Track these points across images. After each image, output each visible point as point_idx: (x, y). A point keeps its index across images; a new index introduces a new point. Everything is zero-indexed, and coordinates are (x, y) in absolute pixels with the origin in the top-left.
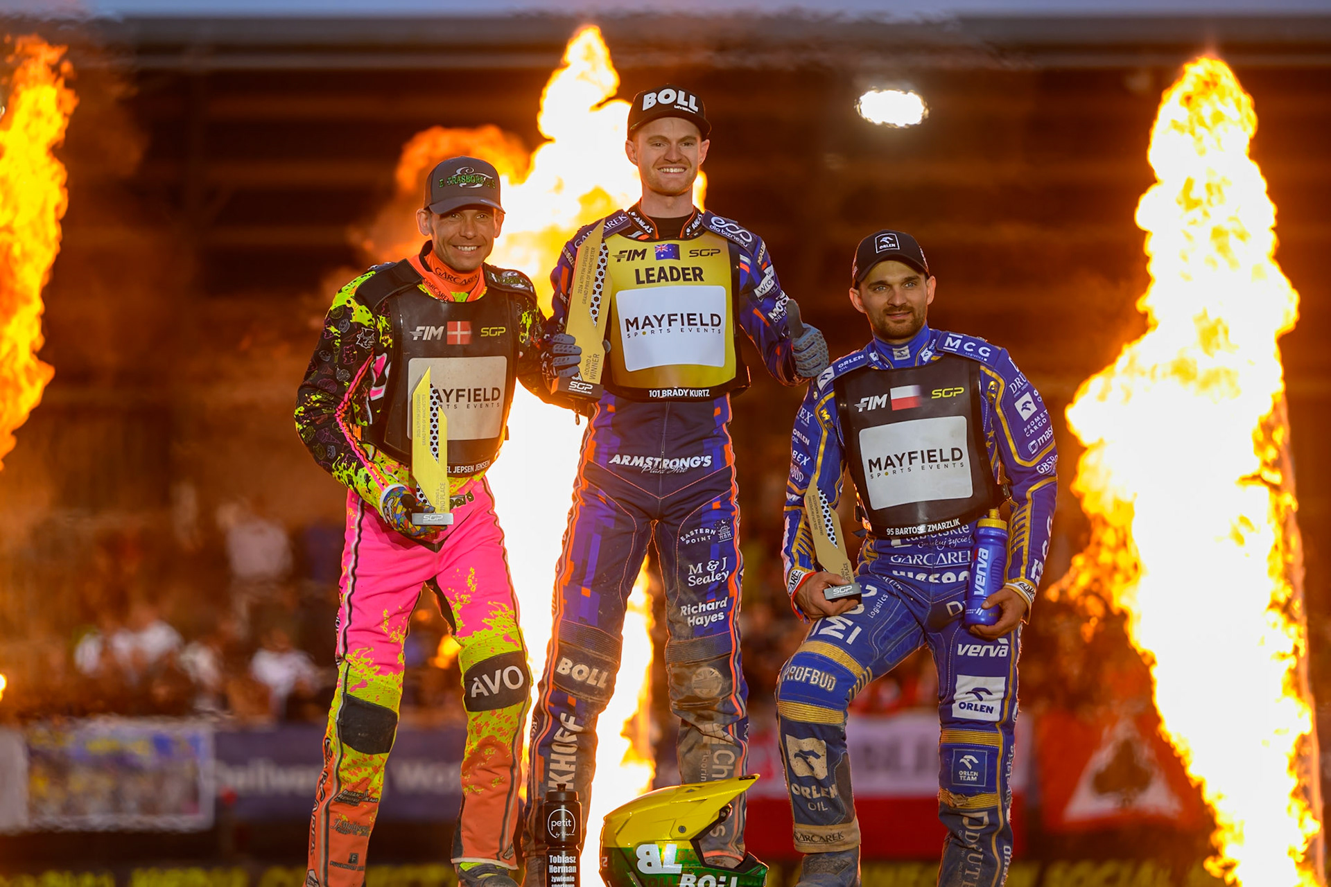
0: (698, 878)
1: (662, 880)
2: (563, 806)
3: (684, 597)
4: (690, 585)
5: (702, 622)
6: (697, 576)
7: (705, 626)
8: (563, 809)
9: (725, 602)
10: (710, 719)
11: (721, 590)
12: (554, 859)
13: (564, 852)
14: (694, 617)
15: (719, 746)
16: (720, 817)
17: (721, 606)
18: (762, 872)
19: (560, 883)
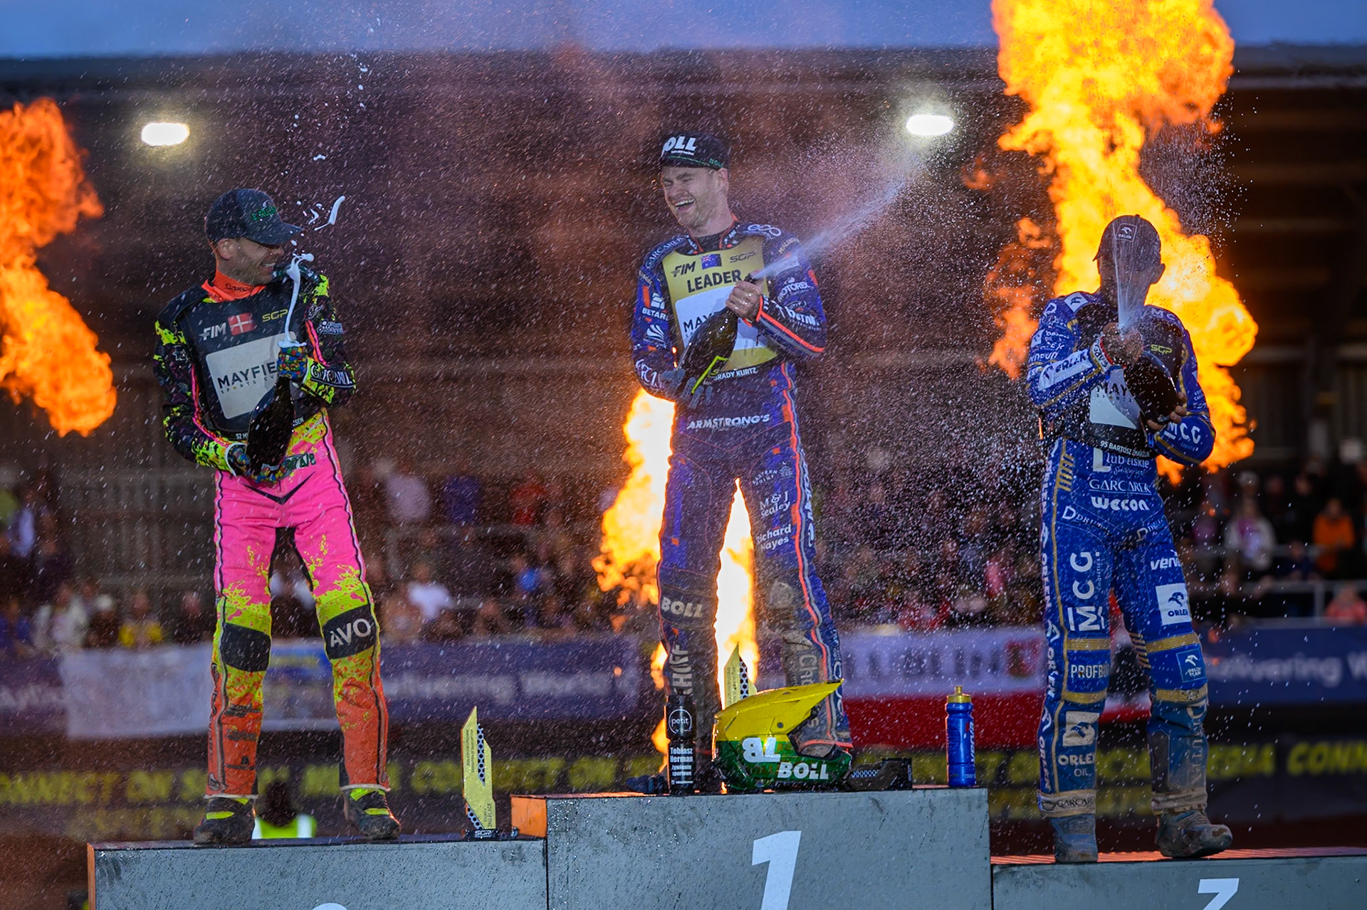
0: (794, 765)
1: (764, 767)
2: (680, 707)
5: (770, 547)
6: (766, 509)
7: (773, 549)
8: (681, 710)
9: (789, 528)
11: (785, 518)
12: (674, 751)
13: (682, 745)
14: (765, 544)
17: (786, 532)
19: (680, 771)
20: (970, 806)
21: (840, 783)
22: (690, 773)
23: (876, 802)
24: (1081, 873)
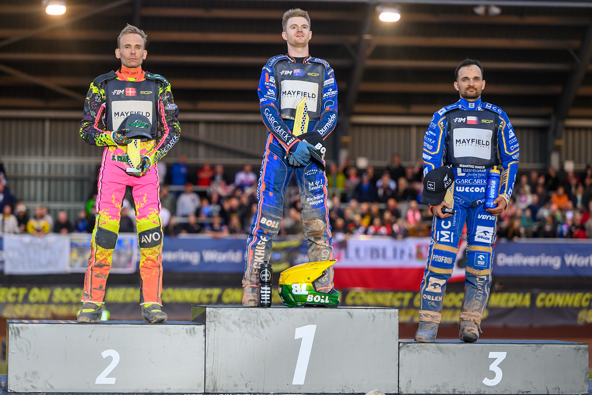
0: (314, 296)
1: (301, 297)
2: (266, 269)
3: (307, 195)
4: (309, 190)
5: (315, 204)
6: (312, 187)
7: (316, 205)
8: (266, 270)
9: (323, 195)
10: (320, 239)
11: (321, 191)
12: (263, 288)
13: (266, 286)
14: (312, 202)
15: (324, 249)
16: (323, 274)
17: (322, 197)
18: (338, 295)
19: (265, 297)
20: (390, 317)
21: (334, 305)
22: (269, 298)
23: (349, 313)
24: (438, 347)
